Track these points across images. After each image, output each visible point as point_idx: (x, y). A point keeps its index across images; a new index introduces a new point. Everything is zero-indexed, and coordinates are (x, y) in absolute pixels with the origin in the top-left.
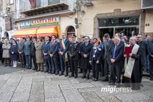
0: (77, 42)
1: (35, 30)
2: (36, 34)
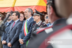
0: (41, 24)
2: (14, 7)
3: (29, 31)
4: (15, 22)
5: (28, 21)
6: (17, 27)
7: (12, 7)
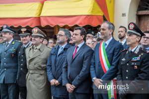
0: (141, 51)
1: (37, 5)
2: (39, 18)
3: (113, 64)
4: (78, 47)
5: (106, 44)
6: (85, 57)
7: (35, 18)
